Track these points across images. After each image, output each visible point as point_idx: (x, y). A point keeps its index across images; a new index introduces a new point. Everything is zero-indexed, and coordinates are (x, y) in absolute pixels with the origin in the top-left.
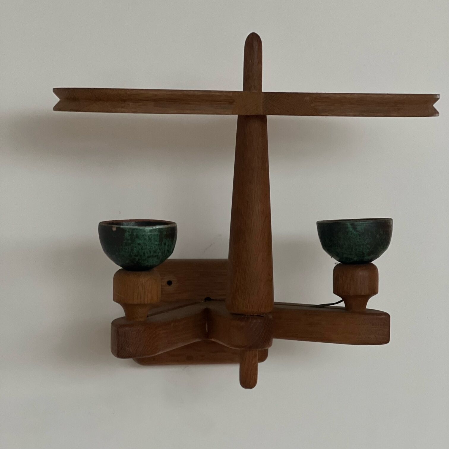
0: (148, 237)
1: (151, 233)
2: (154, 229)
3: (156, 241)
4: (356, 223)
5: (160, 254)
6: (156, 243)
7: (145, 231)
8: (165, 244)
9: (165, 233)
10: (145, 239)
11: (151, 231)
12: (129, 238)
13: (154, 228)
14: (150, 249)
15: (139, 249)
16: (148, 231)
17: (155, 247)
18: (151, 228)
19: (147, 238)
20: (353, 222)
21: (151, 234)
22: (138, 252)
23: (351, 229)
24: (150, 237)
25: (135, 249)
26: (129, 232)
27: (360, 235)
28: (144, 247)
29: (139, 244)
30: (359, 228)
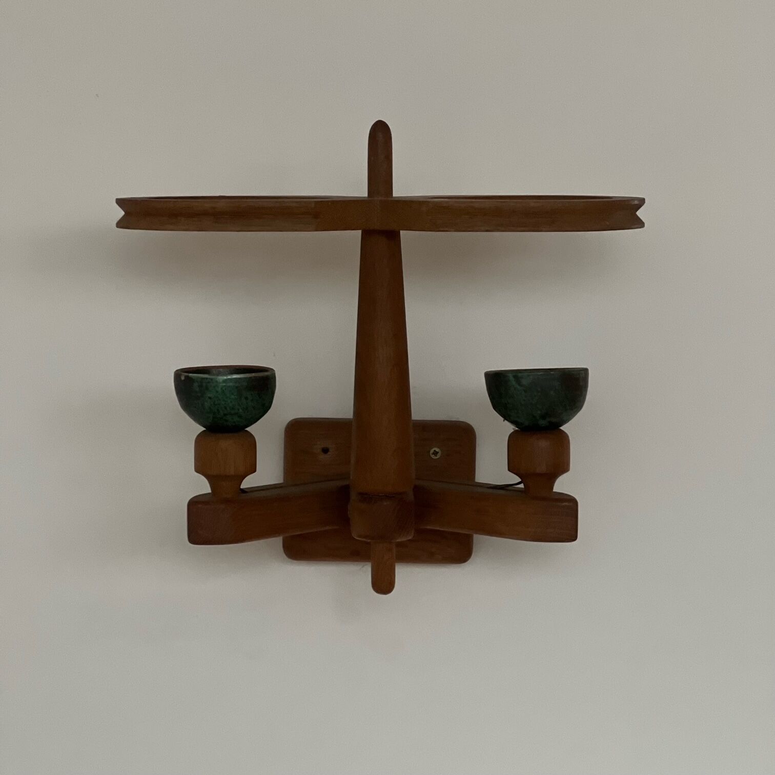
0: (221, 389)
1: (224, 384)
2: (229, 379)
3: (233, 394)
4: (520, 375)
5: (241, 410)
6: (233, 397)
7: (217, 382)
8: (246, 398)
9: (245, 384)
10: (217, 392)
11: (225, 381)
12: (198, 389)
13: (229, 377)
14: (225, 404)
15: (211, 405)
16: (221, 381)
17: (231, 402)
18: (225, 378)
19: (219, 389)
20: (517, 374)
21: (225, 386)
22: (210, 408)
23: (514, 383)
24: (224, 389)
25: (206, 403)
26: (198, 382)
27: (525, 391)
28: (216, 403)
29: (210, 398)
30: (525, 382)
